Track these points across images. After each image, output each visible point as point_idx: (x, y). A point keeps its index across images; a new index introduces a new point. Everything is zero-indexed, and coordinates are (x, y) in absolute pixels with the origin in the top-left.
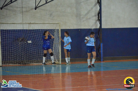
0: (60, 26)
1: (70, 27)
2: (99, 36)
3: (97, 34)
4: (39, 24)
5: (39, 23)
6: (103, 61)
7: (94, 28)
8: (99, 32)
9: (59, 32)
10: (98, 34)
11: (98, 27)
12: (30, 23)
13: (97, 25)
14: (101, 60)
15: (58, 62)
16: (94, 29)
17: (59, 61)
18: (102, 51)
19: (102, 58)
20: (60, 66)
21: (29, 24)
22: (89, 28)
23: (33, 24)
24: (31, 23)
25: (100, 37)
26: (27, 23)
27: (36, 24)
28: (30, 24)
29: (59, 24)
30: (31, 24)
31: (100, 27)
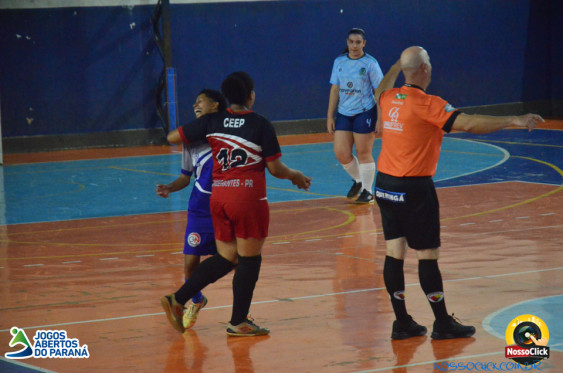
2: (159, 38)
3: (152, 27)
7: (138, 2)
8: (160, 21)
10: (156, 30)
16: (136, 7)
18: (172, 102)
22: (116, 4)
25: (161, 41)
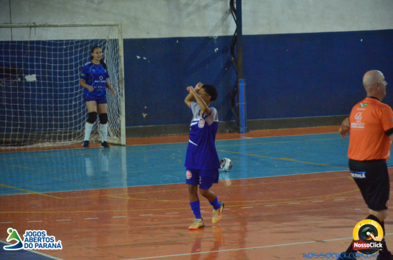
0: (120, 32)
1: (148, 33)
2: (235, 58)
3: (230, 51)
4: (61, 26)
5: (60, 24)
6: (247, 131)
7: (221, 34)
8: (235, 47)
9: (117, 51)
10: (232, 53)
11: (232, 31)
12: (33, 25)
13: (228, 27)
14: (241, 129)
15: (115, 137)
16: (219, 37)
17: (118, 134)
18: (242, 103)
19: (244, 124)
20: (124, 150)
21: (31, 27)
22: (205, 35)
23: (40, 26)
24: (37, 24)
25: (236, 61)
26: (25, 25)
27: (50, 26)
28: (33, 29)
29: (120, 26)
30: (35, 26)
31: (236, 32)
